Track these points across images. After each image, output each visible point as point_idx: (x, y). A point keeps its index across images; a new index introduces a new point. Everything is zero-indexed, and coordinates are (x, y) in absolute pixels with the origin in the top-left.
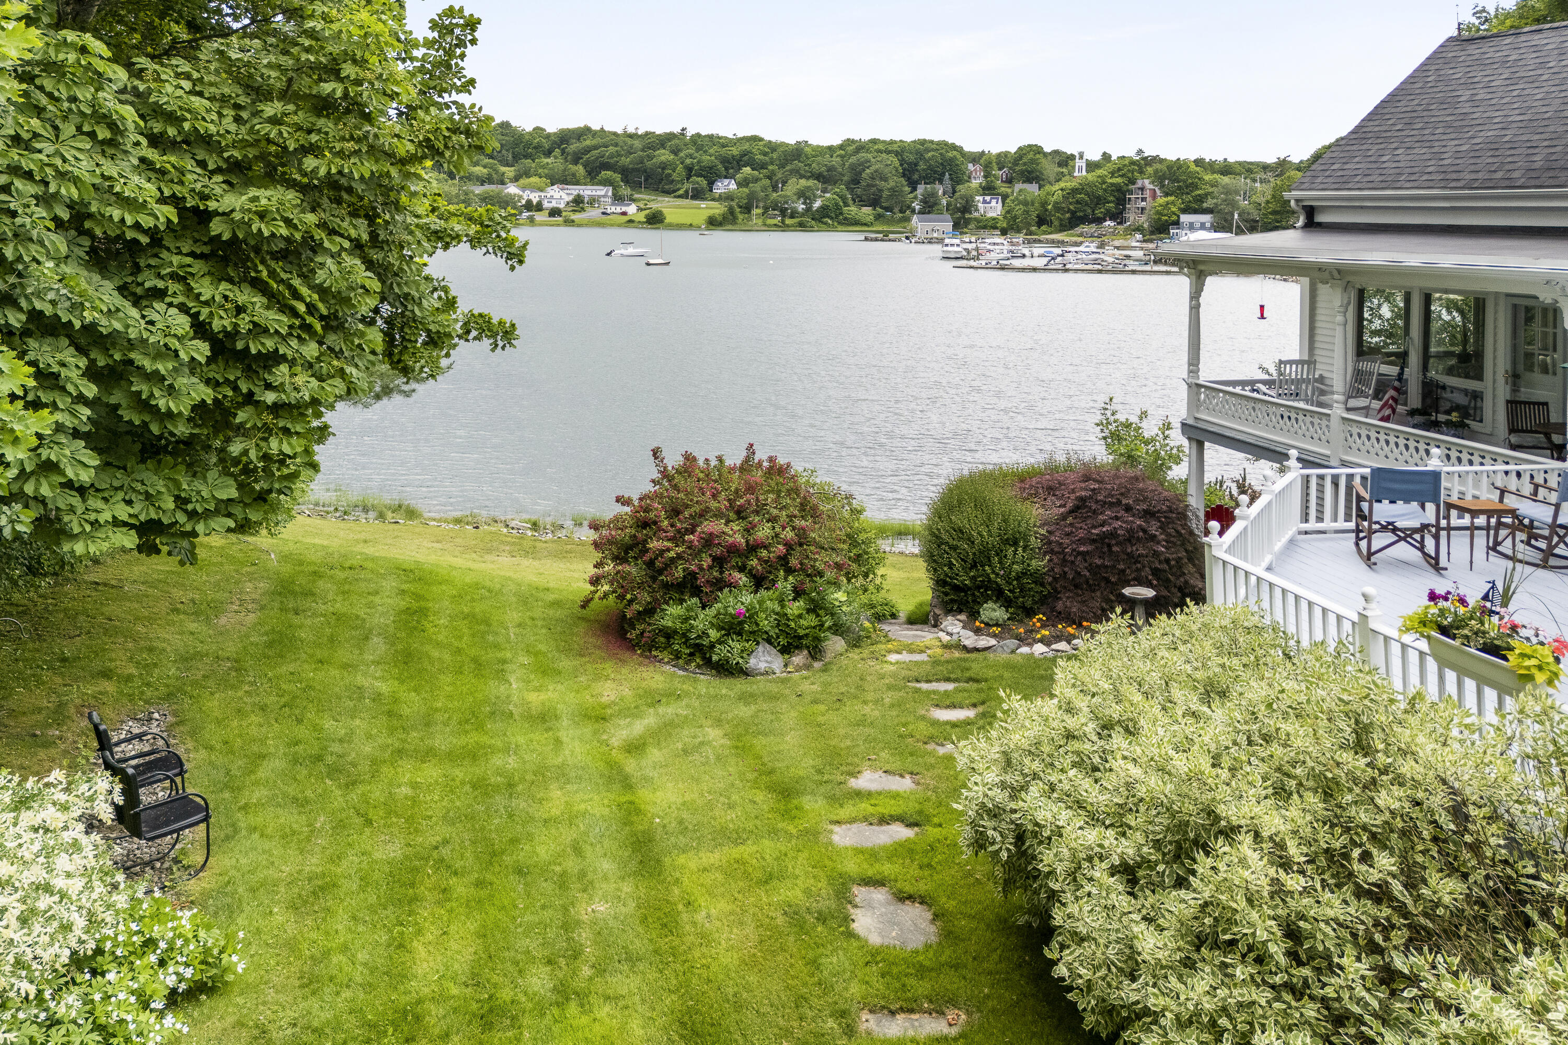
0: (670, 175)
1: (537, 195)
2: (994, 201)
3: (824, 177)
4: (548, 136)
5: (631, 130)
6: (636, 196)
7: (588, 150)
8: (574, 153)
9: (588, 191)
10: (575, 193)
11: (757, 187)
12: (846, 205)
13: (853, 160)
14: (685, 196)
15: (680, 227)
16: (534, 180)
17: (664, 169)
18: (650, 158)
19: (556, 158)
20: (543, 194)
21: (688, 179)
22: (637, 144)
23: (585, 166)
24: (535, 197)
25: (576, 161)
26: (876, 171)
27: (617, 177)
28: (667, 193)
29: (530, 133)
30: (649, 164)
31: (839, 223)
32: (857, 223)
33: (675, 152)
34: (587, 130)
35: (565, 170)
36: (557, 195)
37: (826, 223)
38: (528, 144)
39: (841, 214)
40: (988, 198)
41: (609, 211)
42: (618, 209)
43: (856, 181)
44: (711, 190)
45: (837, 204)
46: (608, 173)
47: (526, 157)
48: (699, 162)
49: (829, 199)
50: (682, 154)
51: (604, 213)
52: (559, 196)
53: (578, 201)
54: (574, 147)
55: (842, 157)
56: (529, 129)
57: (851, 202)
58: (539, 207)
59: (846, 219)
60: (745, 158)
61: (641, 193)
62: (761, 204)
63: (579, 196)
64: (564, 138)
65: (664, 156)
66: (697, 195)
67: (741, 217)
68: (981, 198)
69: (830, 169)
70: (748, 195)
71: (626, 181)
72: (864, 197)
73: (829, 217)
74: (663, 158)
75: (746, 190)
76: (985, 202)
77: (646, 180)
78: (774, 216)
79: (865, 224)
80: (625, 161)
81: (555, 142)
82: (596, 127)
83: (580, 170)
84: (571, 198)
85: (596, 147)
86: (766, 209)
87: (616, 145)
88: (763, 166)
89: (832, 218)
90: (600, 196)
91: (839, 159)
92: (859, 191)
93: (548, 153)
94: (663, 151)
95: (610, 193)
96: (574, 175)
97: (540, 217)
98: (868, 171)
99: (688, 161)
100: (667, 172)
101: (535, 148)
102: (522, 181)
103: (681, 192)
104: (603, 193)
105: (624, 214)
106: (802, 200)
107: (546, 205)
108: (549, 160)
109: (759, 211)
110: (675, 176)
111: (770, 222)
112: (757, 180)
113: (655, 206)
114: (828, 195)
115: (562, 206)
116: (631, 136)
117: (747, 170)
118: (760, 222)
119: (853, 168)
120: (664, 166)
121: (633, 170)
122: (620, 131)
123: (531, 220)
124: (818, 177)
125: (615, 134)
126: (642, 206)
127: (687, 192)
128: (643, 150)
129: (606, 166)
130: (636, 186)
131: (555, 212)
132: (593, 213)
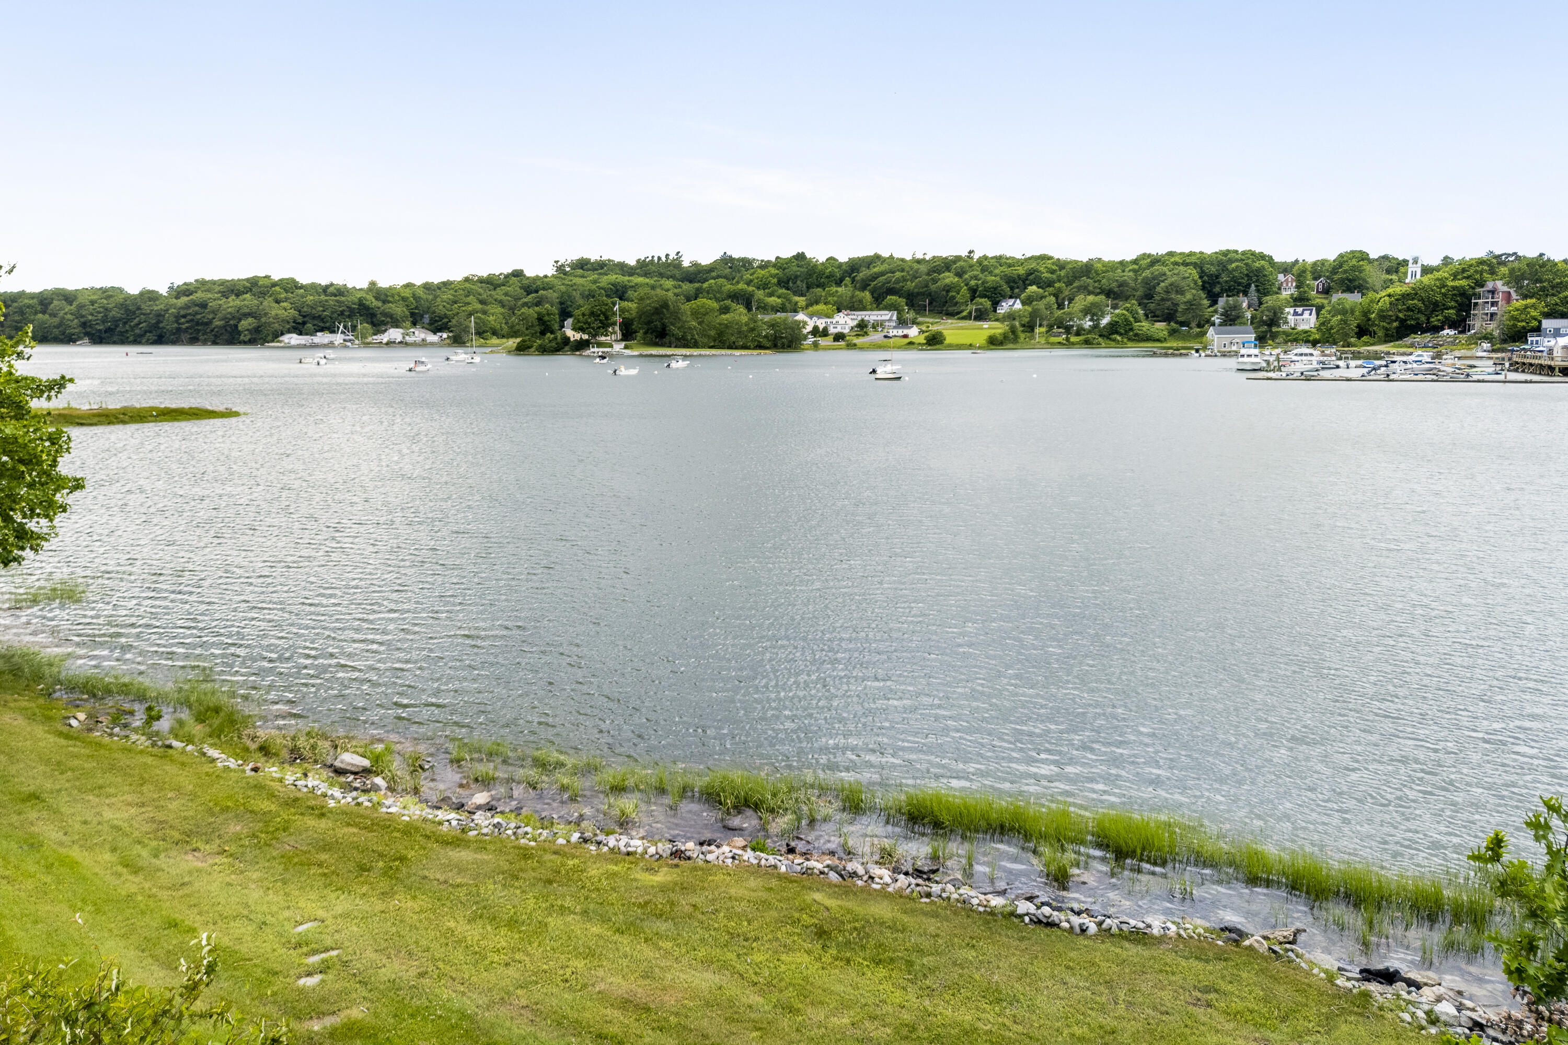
0: (954, 298)
1: (823, 321)
2: (1307, 313)
3: (1115, 293)
4: (841, 265)
5: (919, 256)
6: (920, 319)
7: (875, 277)
8: (863, 280)
9: (872, 316)
10: (859, 318)
11: (1041, 305)
12: (1137, 320)
13: (1147, 273)
14: (968, 317)
15: (960, 347)
16: (821, 307)
17: (948, 291)
18: (935, 281)
19: (846, 286)
20: (829, 320)
21: (972, 300)
22: (923, 268)
23: (872, 293)
24: (821, 323)
25: (864, 288)
26: (1171, 285)
27: (902, 301)
28: (951, 315)
29: (823, 264)
30: (933, 287)
31: (1129, 339)
32: (1149, 339)
33: (959, 274)
34: (877, 257)
35: (853, 297)
36: (842, 321)
37: (1114, 340)
38: (821, 274)
39: (1131, 329)
40: (1299, 310)
41: (891, 334)
42: (900, 332)
43: (1149, 296)
44: (995, 311)
45: (1126, 320)
46: (891, 298)
47: (818, 286)
48: (983, 283)
49: (1117, 315)
50: (966, 276)
51: (886, 337)
52: (844, 322)
53: (862, 327)
54: (863, 274)
55: (1134, 271)
56: (822, 259)
57: (1142, 318)
58: (825, 333)
59: (1136, 335)
60: (1031, 277)
61: (925, 316)
62: (1045, 323)
63: (862, 320)
64: (854, 266)
65: (949, 278)
66: (981, 316)
67: (1022, 336)
68: (1291, 310)
69: (1122, 285)
70: (1030, 314)
71: (911, 304)
72: (1158, 313)
73: (1117, 333)
74: (947, 281)
75: (1029, 309)
76: (1296, 314)
77: (930, 303)
78: (1059, 335)
79: (1158, 340)
80: (910, 285)
81: (846, 271)
82: (885, 254)
83: (867, 296)
84: (855, 323)
85: (882, 274)
86: (1051, 327)
87: (903, 270)
88: (1050, 284)
89: (1121, 334)
90: (885, 321)
91: (1131, 274)
92: (1152, 306)
93: (839, 283)
94: (947, 274)
95: (895, 318)
96: (861, 301)
97: (823, 342)
98: (1162, 284)
99: (973, 283)
100: (951, 294)
101: (828, 277)
102: (811, 309)
103: (965, 314)
104: (888, 317)
105: (906, 336)
106: (1089, 317)
107: (832, 330)
108: (839, 289)
109: (1043, 329)
110: (959, 298)
111: (1053, 339)
112: (1042, 297)
113: (934, 328)
114: (1117, 311)
115: (846, 331)
116: (919, 262)
117: (1033, 288)
118: (1043, 341)
119: (1146, 282)
120: (948, 289)
121: (918, 294)
122: (908, 257)
123: (816, 346)
124: (1109, 293)
125: (903, 260)
126: (924, 328)
127: (970, 313)
128: (928, 274)
129: (891, 291)
130: (921, 310)
131: (839, 337)
132: (875, 337)
